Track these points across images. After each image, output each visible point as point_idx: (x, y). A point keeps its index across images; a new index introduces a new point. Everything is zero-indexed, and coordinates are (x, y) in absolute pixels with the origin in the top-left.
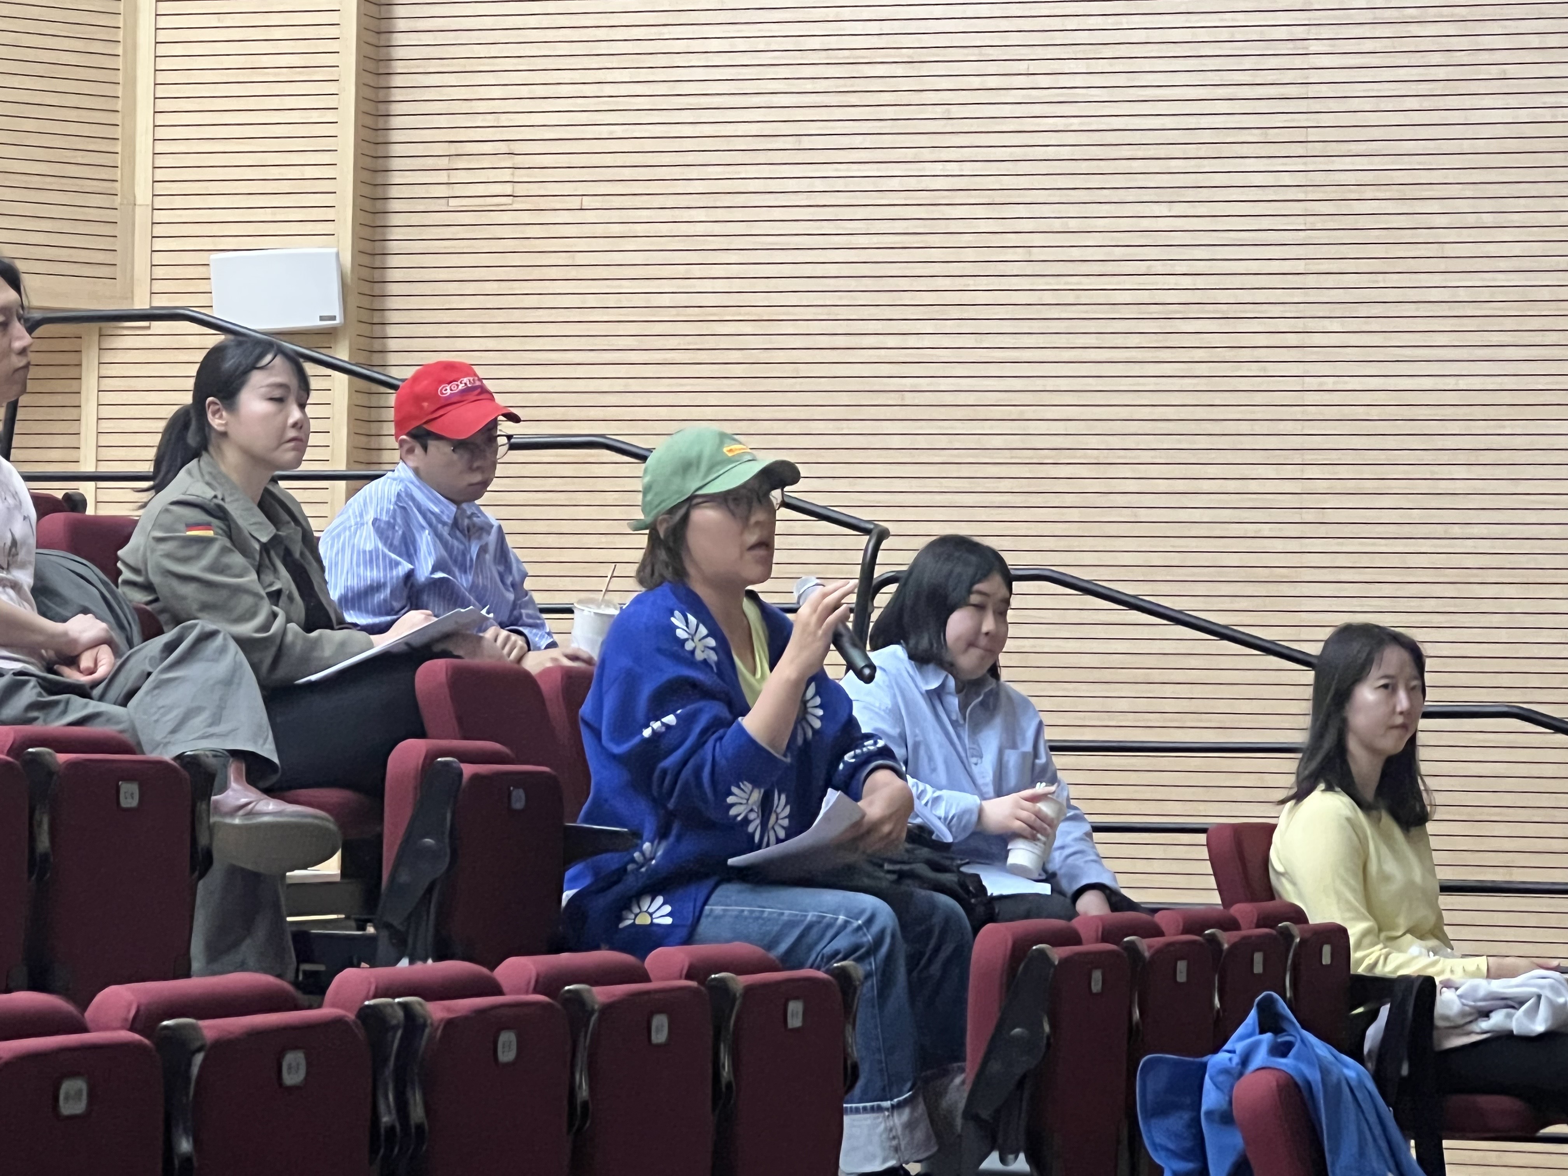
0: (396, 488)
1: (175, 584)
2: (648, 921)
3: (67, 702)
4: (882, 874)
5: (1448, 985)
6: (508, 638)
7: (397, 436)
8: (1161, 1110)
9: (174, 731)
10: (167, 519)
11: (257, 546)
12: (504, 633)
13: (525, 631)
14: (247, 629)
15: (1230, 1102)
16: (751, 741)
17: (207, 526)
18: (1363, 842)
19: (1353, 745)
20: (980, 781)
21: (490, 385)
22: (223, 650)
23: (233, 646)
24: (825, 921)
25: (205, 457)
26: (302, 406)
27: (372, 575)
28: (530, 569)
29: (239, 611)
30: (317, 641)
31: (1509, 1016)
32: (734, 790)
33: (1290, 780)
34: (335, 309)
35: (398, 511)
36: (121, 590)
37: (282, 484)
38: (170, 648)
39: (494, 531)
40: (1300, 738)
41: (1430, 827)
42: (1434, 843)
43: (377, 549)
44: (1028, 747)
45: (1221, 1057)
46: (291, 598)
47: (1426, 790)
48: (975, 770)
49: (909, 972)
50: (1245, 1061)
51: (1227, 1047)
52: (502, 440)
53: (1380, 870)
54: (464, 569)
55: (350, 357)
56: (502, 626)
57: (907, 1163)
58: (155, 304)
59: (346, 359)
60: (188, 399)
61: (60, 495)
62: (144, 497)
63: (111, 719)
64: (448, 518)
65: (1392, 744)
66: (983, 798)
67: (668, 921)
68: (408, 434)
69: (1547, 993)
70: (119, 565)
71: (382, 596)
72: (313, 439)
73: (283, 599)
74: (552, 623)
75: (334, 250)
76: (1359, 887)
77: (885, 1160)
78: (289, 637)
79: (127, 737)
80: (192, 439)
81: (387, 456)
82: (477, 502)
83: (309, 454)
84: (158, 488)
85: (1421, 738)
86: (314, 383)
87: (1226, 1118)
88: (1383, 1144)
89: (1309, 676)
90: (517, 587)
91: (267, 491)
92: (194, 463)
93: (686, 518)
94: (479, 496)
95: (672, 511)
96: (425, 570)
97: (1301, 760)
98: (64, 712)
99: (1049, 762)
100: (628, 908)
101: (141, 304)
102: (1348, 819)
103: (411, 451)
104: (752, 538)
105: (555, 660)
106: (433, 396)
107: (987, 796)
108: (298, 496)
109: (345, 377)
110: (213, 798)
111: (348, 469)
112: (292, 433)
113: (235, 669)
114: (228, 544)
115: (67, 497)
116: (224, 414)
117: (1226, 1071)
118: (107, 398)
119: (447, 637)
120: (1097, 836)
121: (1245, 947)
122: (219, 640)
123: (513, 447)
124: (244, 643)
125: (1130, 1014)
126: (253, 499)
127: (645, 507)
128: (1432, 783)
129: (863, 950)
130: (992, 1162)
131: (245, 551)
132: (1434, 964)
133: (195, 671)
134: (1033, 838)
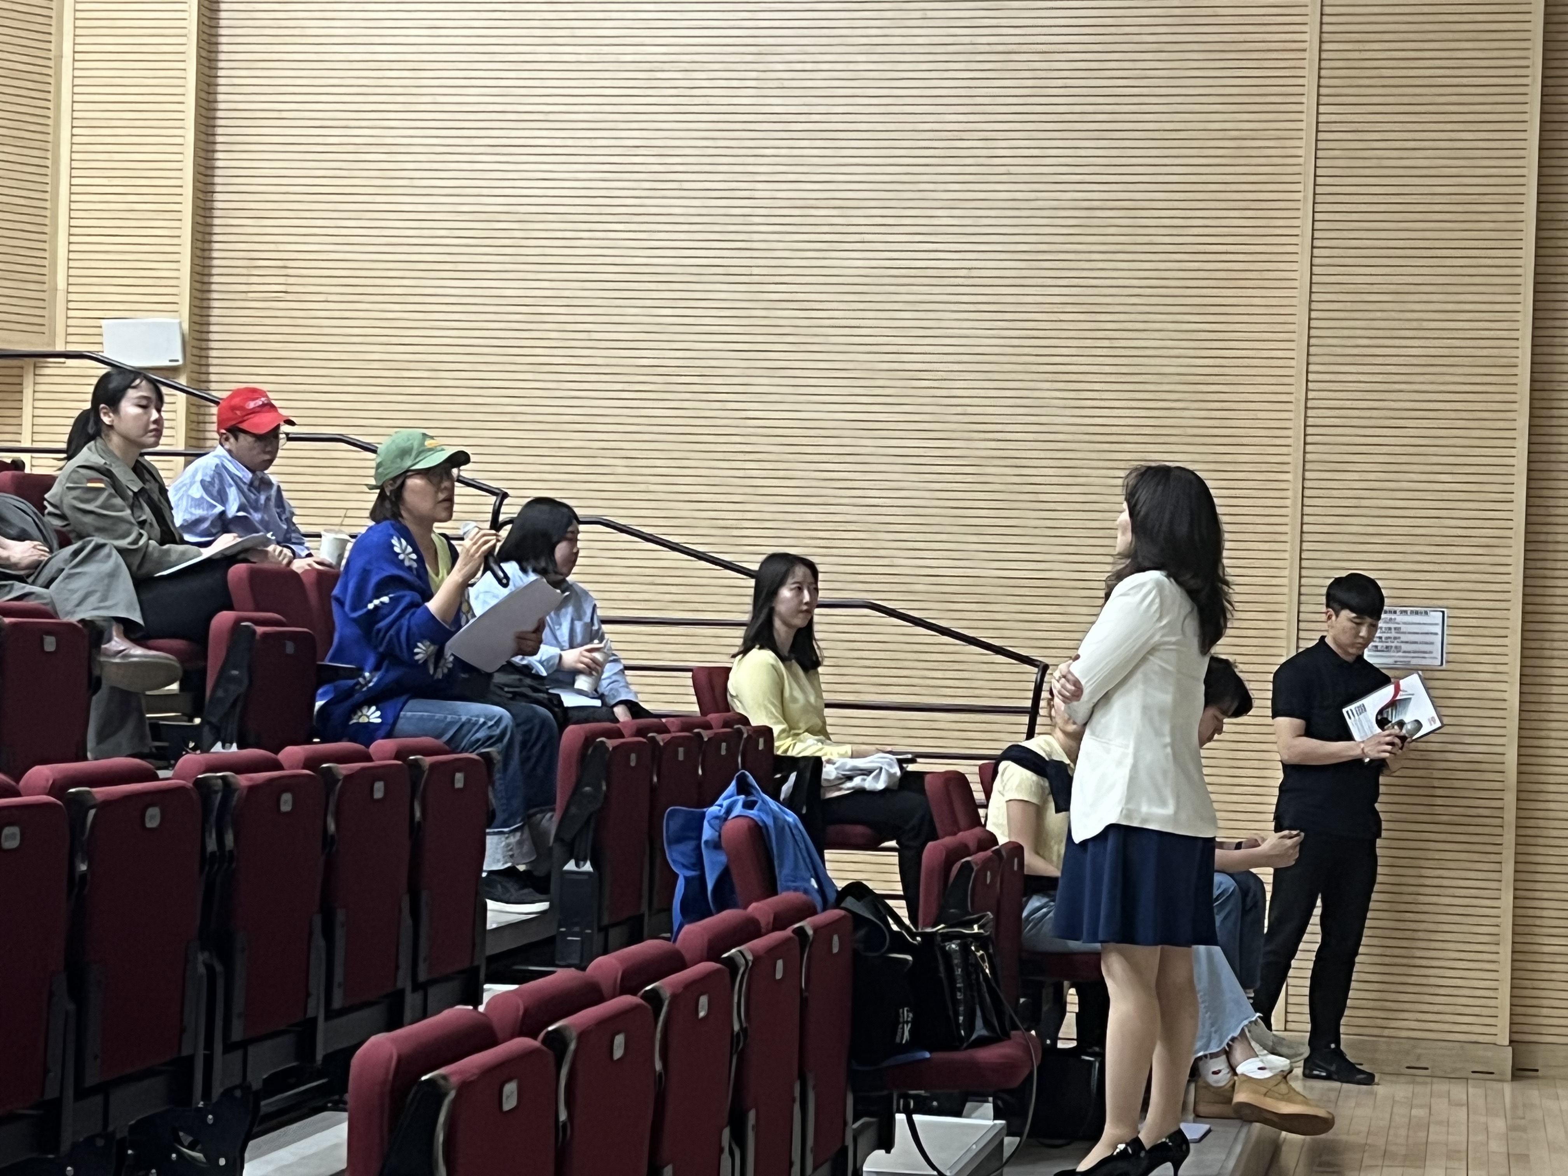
0: (217, 461)
1: (79, 515)
2: (366, 720)
3: (12, 585)
4: (502, 693)
5: (829, 761)
6: (281, 552)
7: (218, 432)
8: (678, 840)
9: (78, 605)
10: (74, 476)
11: (131, 493)
12: (279, 548)
13: (293, 546)
14: (124, 543)
15: (720, 836)
16: (432, 617)
17: (100, 481)
18: (780, 677)
19: (778, 623)
20: (560, 639)
21: (274, 402)
22: (109, 556)
23: (115, 553)
24: (472, 722)
25: (99, 440)
26: (159, 411)
27: (199, 512)
28: (297, 511)
29: (120, 532)
30: (168, 551)
31: (864, 780)
32: (419, 644)
33: (740, 642)
34: (179, 356)
35: (216, 476)
36: (48, 519)
37: (147, 458)
38: (76, 553)
39: (275, 488)
40: (746, 618)
41: (820, 670)
42: (822, 679)
43: (202, 498)
44: (587, 619)
45: (713, 810)
46: (151, 525)
47: (819, 648)
48: (558, 633)
49: (521, 752)
50: (729, 810)
51: (718, 802)
52: (282, 436)
53: (791, 695)
54: (256, 510)
55: (187, 382)
56: (279, 543)
57: (518, 864)
58: (68, 349)
59: (185, 384)
60: (88, 406)
61: (9, 461)
62: (62, 463)
63: (38, 596)
64: (247, 481)
65: (799, 621)
66: (562, 650)
67: (379, 721)
68: (226, 429)
69: (885, 767)
70: (45, 503)
71: (206, 525)
72: (165, 432)
73: (147, 526)
74: (309, 543)
75: (178, 321)
76: (778, 704)
77: (506, 863)
78: (150, 549)
79: (49, 608)
80: (91, 430)
81: (209, 443)
82: (266, 472)
83: (163, 440)
84: (69, 458)
85: (816, 619)
86: (166, 399)
87: (716, 845)
88: (808, 860)
89: (752, 582)
90: (289, 521)
91: (137, 461)
92: (92, 443)
93: (403, 484)
94: (267, 468)
95: (394, 479)
96: (232, 510)
97: (747, 630)
98: (9, 592)
99: (600, 628)
100: (355, 713)
101: (60, 348)
102: (773, 666)
103: (227, 439)
104: (441, 496)
105: (309, 565)
106: (242, 408)
107: (565, 648)
108: (157, 465)
109: (184, 395)
110: (103, 646)
111: (186, 449)
112: (152, 427)
113: (117, 567)
114: (113, 491)
115: (13, 462)
116: (111, 414)
117: (717, 817)
118: (38, 404)
119: (246, 550)
120: (627, 672)
121: (716, 741)
122: (106, 550)
123: (289, 439)
124: (121, 551)
125: (651, 779)
126: (127, 465)
127: (376, 477)
128: (822, 644)
129: (493, 740)
130: (571, 866)
131: (124, 498)
132: (821, 750)
133: (91, 568)
134: (590, 674)
